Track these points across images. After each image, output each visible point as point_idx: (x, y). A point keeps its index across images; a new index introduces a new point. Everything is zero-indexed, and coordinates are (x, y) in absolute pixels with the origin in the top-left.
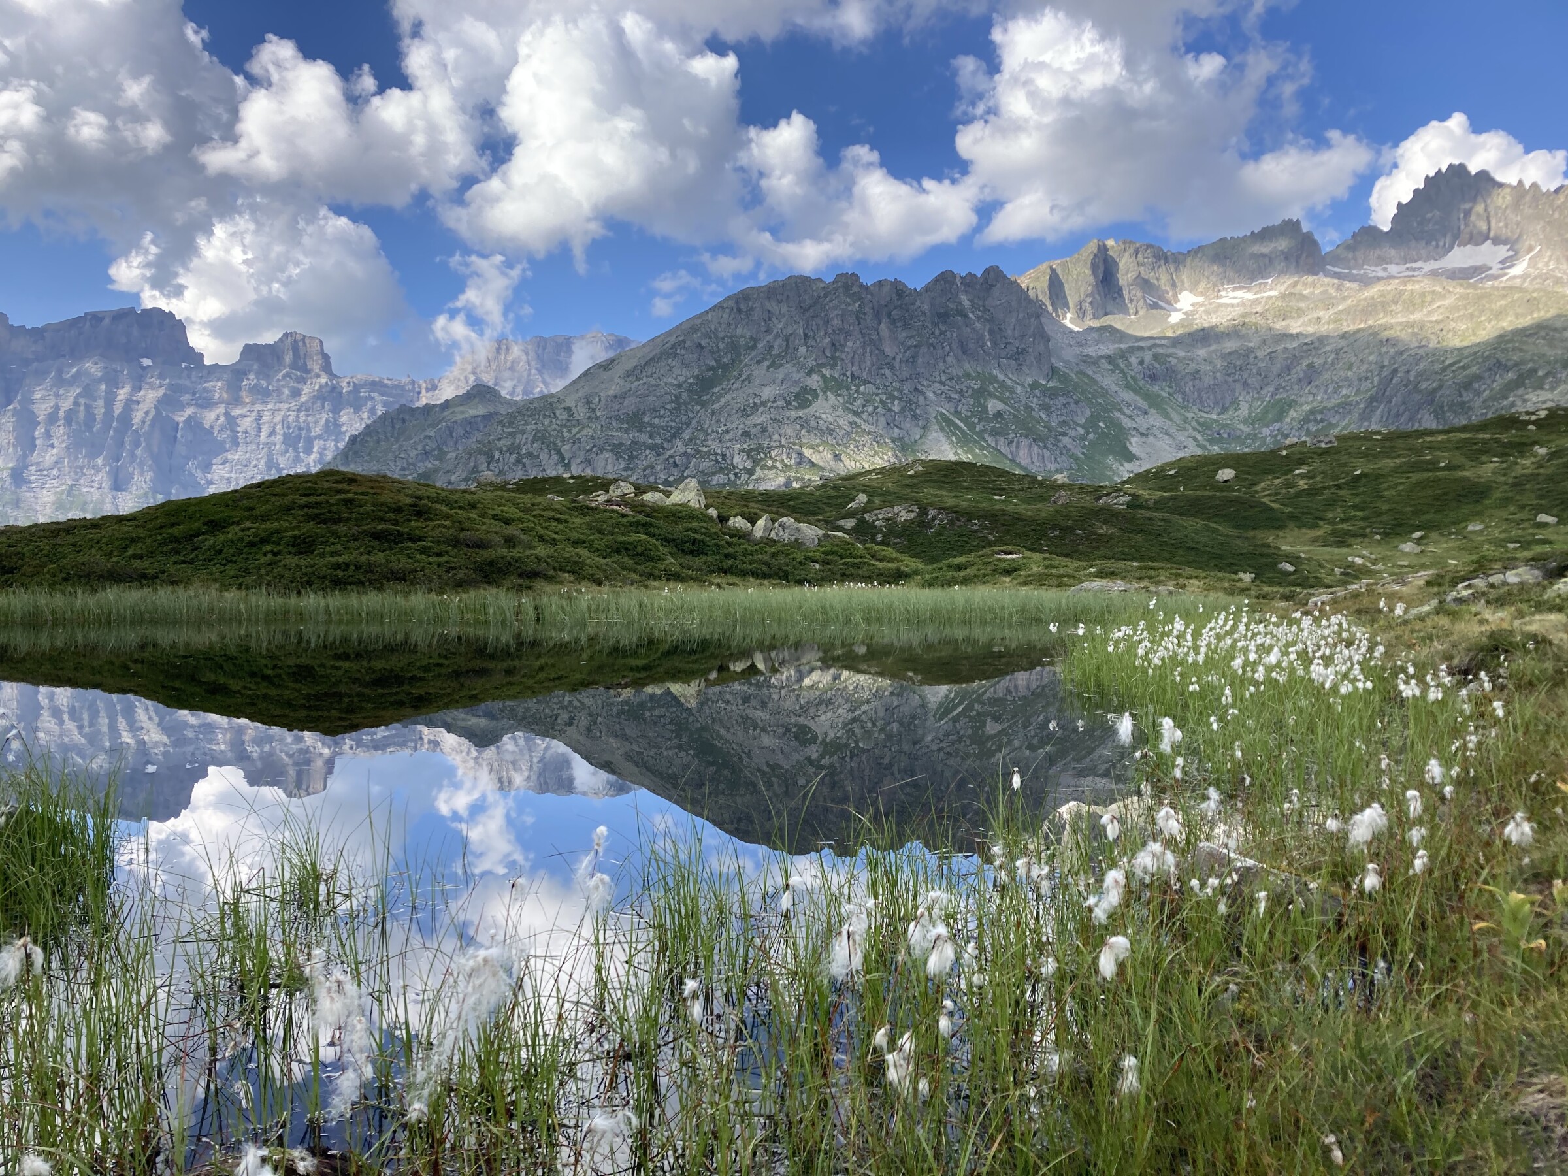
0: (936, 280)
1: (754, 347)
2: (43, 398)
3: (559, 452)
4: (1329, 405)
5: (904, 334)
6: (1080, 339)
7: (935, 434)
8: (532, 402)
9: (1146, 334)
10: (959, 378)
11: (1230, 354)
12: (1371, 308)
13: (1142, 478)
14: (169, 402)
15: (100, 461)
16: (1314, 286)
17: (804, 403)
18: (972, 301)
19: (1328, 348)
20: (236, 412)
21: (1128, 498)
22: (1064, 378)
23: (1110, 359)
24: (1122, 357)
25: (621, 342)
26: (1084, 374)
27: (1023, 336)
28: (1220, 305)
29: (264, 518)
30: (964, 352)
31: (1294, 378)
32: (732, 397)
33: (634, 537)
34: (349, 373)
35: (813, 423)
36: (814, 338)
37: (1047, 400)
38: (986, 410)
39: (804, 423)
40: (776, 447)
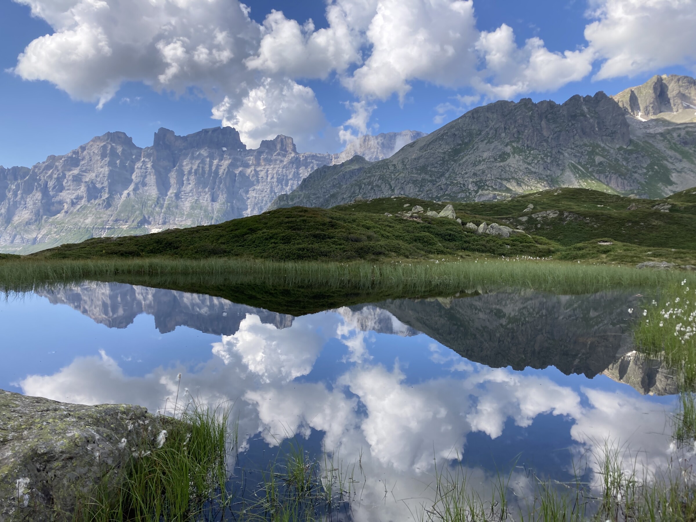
0: (571, 99)
1: (480, 134)
2: (187, 165)
3: (390, 184)
5: (554, 126)
6: (646, 125)
7: (568, 173)
8: (378, 162)
9: (683, 121)
10: (581, 146)
13: (678, 195)
14: (232, 165)
15: (207, 190)
17: (503, 160)
18: (588, 109)
20: (258, 169)
21: (669, 206)
22: (636, 145)
23: (661, 134)
24: (668, 133)
25: (418, 134)
26: (648, 143)
27: (615, 125)
29: (271, 228)
30: (584, 134)
32: (469, 157)
33: (423, 234)
34: (303, 152)
35: (507, 169)
36: (509, 129)
37: (627, 155)
38: (594, 161)
39: (503, 169)
40: (489, 180)
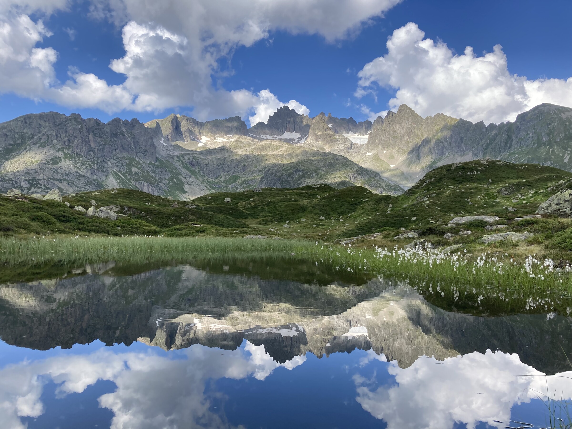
0: (113, 121)
4: (250, 179)
5: (99, 140)
6: (167, 149)
7: (111, 179)
9: (191, 149)
10: (121, 158)
11: (219, 159)
12: (263, 148)
13: (199, 199)
16: (245, 139)
17: (55, 163)
18: (126, 130)
19: (249, 160)
21: (195, 206)
22: (161, 162)
23: (177, 156)
24: (182, 156)
26: (169, 161)
27: (146, 145)
28: (216, 142)
30: (123, 149)
31: (239, 169)
32: (21, 157)
35: (59, 171)
36: (60, 137)
37: (155, 169)
38: (131, 171)
39: (55, 171)
40: (42, 179)
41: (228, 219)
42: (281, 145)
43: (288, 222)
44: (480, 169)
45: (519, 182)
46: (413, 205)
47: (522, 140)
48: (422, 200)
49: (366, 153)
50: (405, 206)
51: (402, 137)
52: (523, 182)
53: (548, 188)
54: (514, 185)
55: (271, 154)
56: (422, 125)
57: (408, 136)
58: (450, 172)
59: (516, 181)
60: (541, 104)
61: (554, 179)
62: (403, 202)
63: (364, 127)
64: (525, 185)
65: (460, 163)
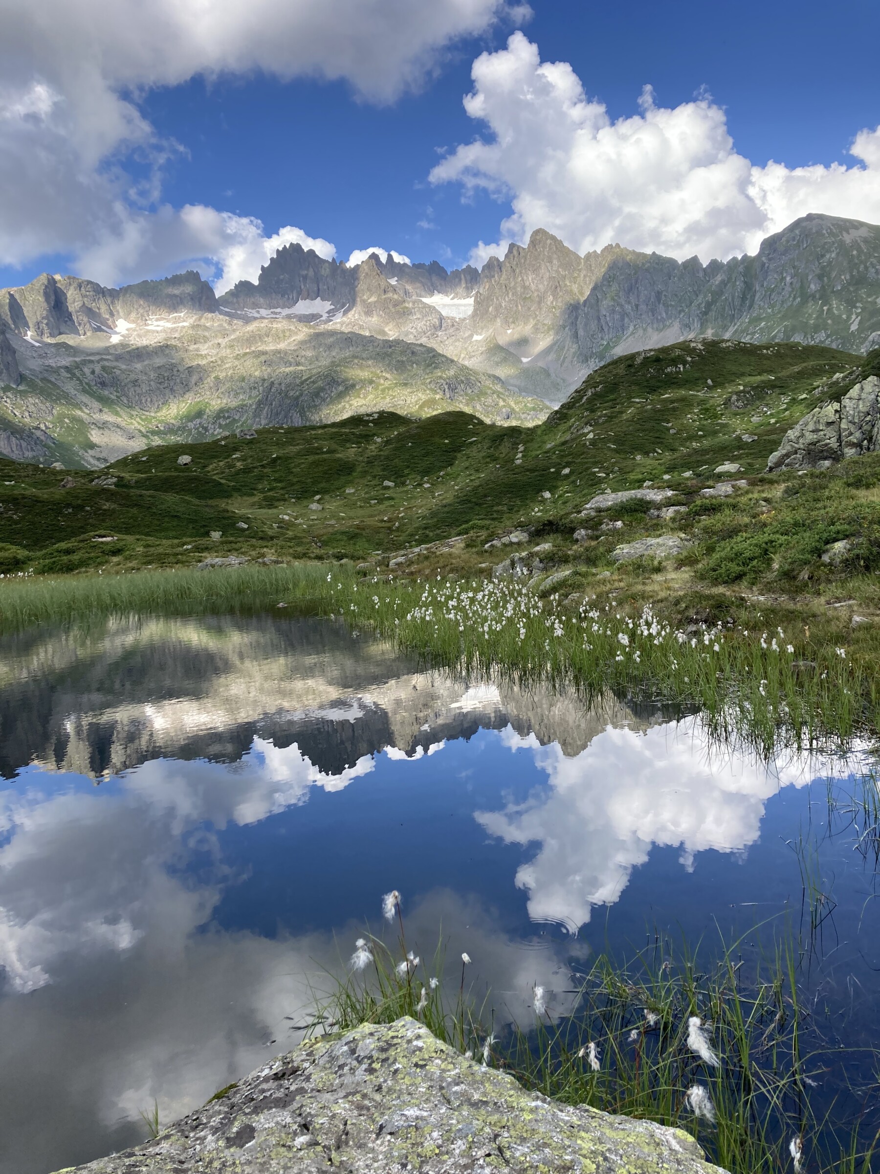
4: (232, 406)
6: (43, 351)
9: (95, 350)
11: (159, 368)
12: (253, 338)
13: (123, 463)
16: (213, 320)
21: (115, 480)
23: (67, 369)
24: (77, 367)
28: (148, 331)
31: (206, 386)
41: (188, 502)
42: (293, 328)
43: (318, 497)
44: (689, 359)
45: (763, 382)
46: (564, 443)
47: (773, 290)
48: (581, 432)
49: (471, 336)
50: (549, 446)
51: (541, 299)
52: (770, 381)
53: (815, 389)
54: (753, 388)
55: (272, 351)
56: (580, 271)
57: (554, 296)
58: (633, 370)
59: (759, 378)
60: (805, 215)
61: (825, 371)
62: (546, 438)
63: (463, 282)
64: (772, 386)
65: (651, 350)
